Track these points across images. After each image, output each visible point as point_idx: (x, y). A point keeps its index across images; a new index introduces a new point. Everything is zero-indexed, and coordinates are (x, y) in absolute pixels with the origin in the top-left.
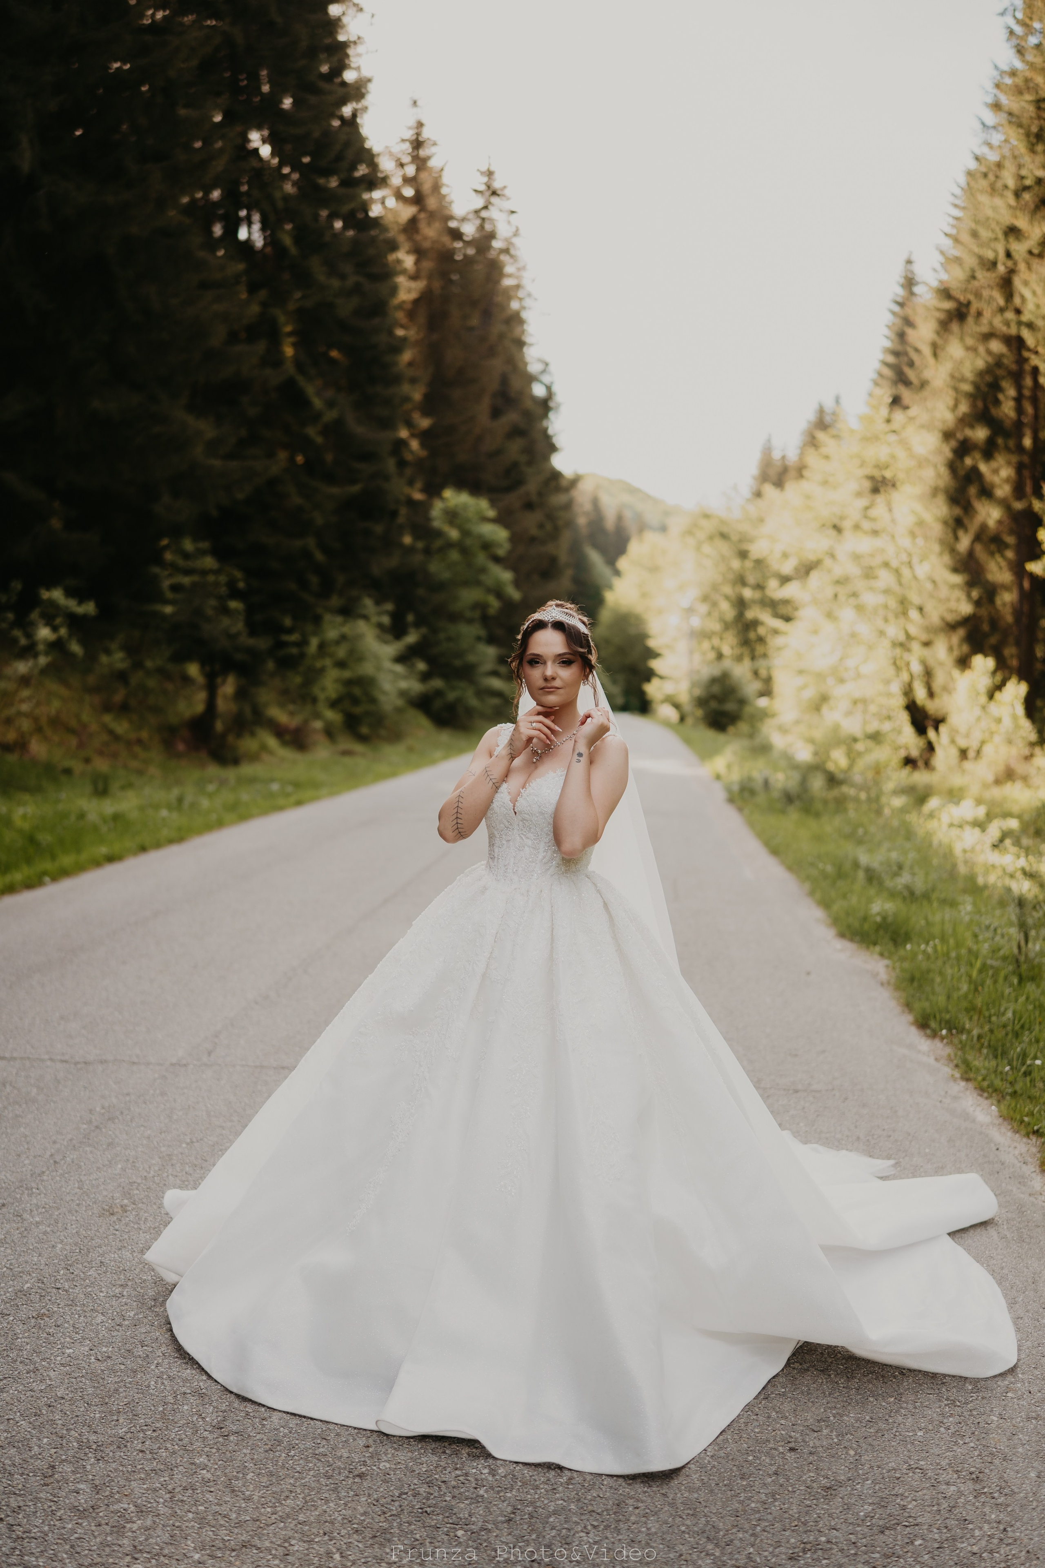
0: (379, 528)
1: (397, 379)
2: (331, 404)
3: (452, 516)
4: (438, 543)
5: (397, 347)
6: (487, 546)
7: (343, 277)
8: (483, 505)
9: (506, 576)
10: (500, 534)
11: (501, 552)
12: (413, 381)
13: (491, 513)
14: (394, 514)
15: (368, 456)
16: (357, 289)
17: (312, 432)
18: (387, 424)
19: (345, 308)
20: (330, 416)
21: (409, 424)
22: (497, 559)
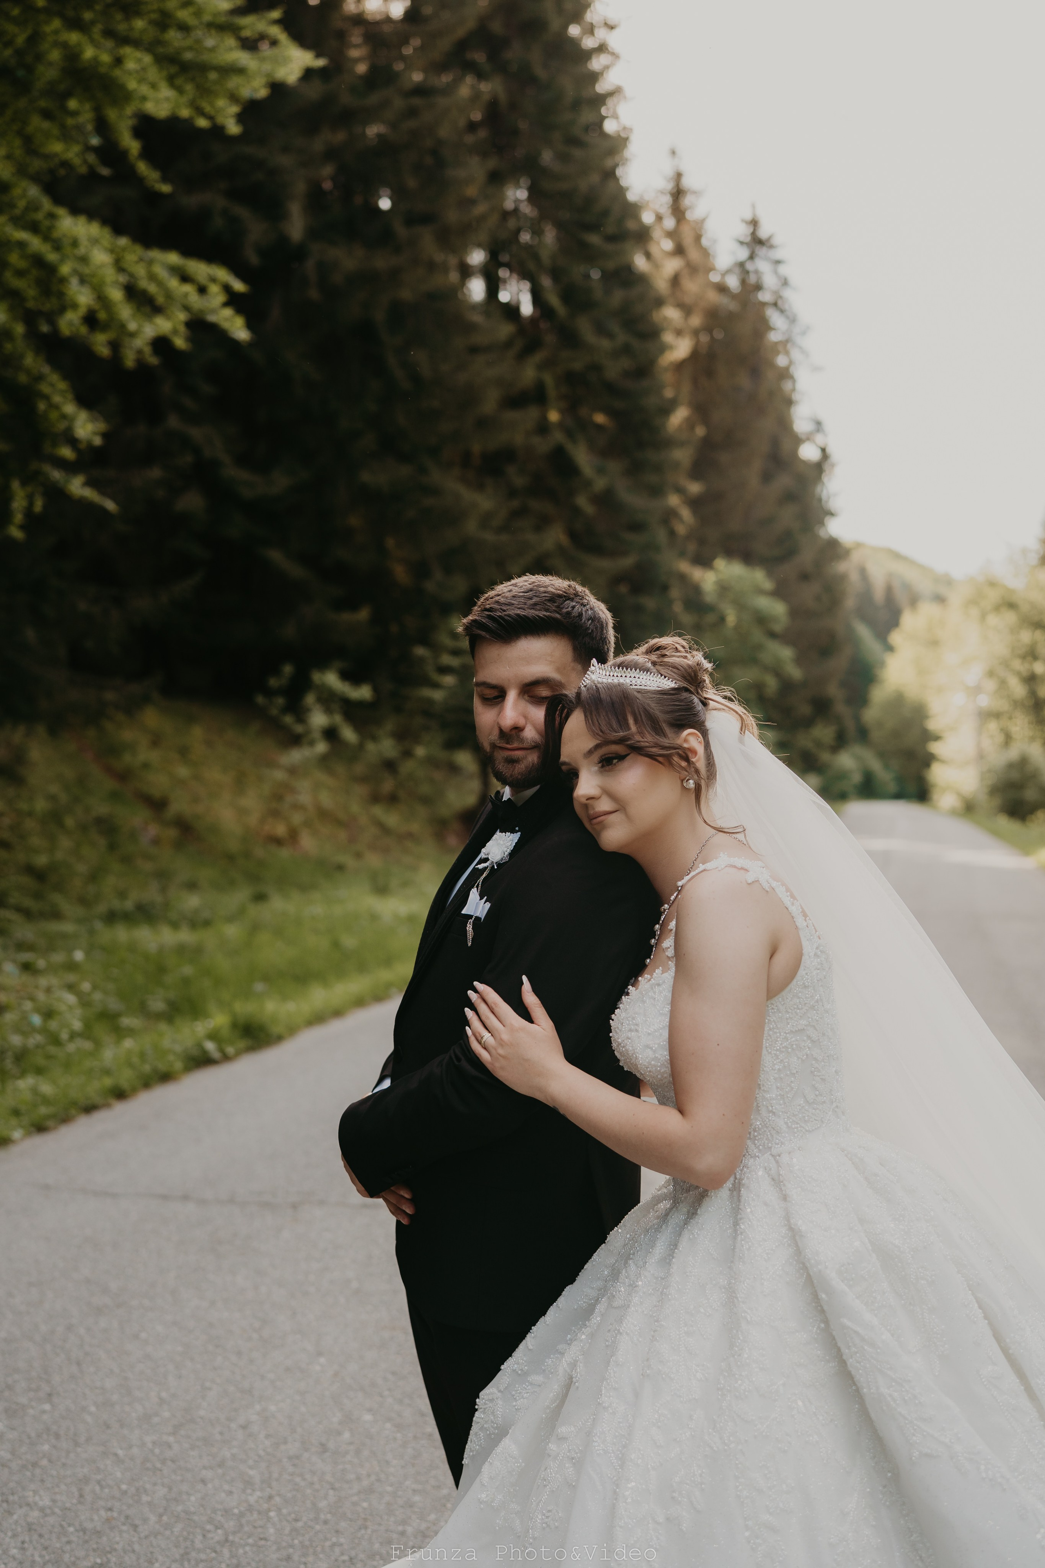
0: (650, 603)
1: (668, 443)
2: (601, 471)
3: (724, 588)
4: (710, 618)
5: (667, 409)
6: (762, 620)
7: (610, 336)
8: (759, 577)
9: (786, 653)
10: (778, 609)
11: (778, 628)
12: (682, 444)
13: (768, 585)
14: (665, 588)
15: (637, 527)
16: (626, 350)
17: (582, 502)
18: (656, 491)
19: (613, 370)
20: (600, 484)
21: (680, 490)
22: (773, 635)
